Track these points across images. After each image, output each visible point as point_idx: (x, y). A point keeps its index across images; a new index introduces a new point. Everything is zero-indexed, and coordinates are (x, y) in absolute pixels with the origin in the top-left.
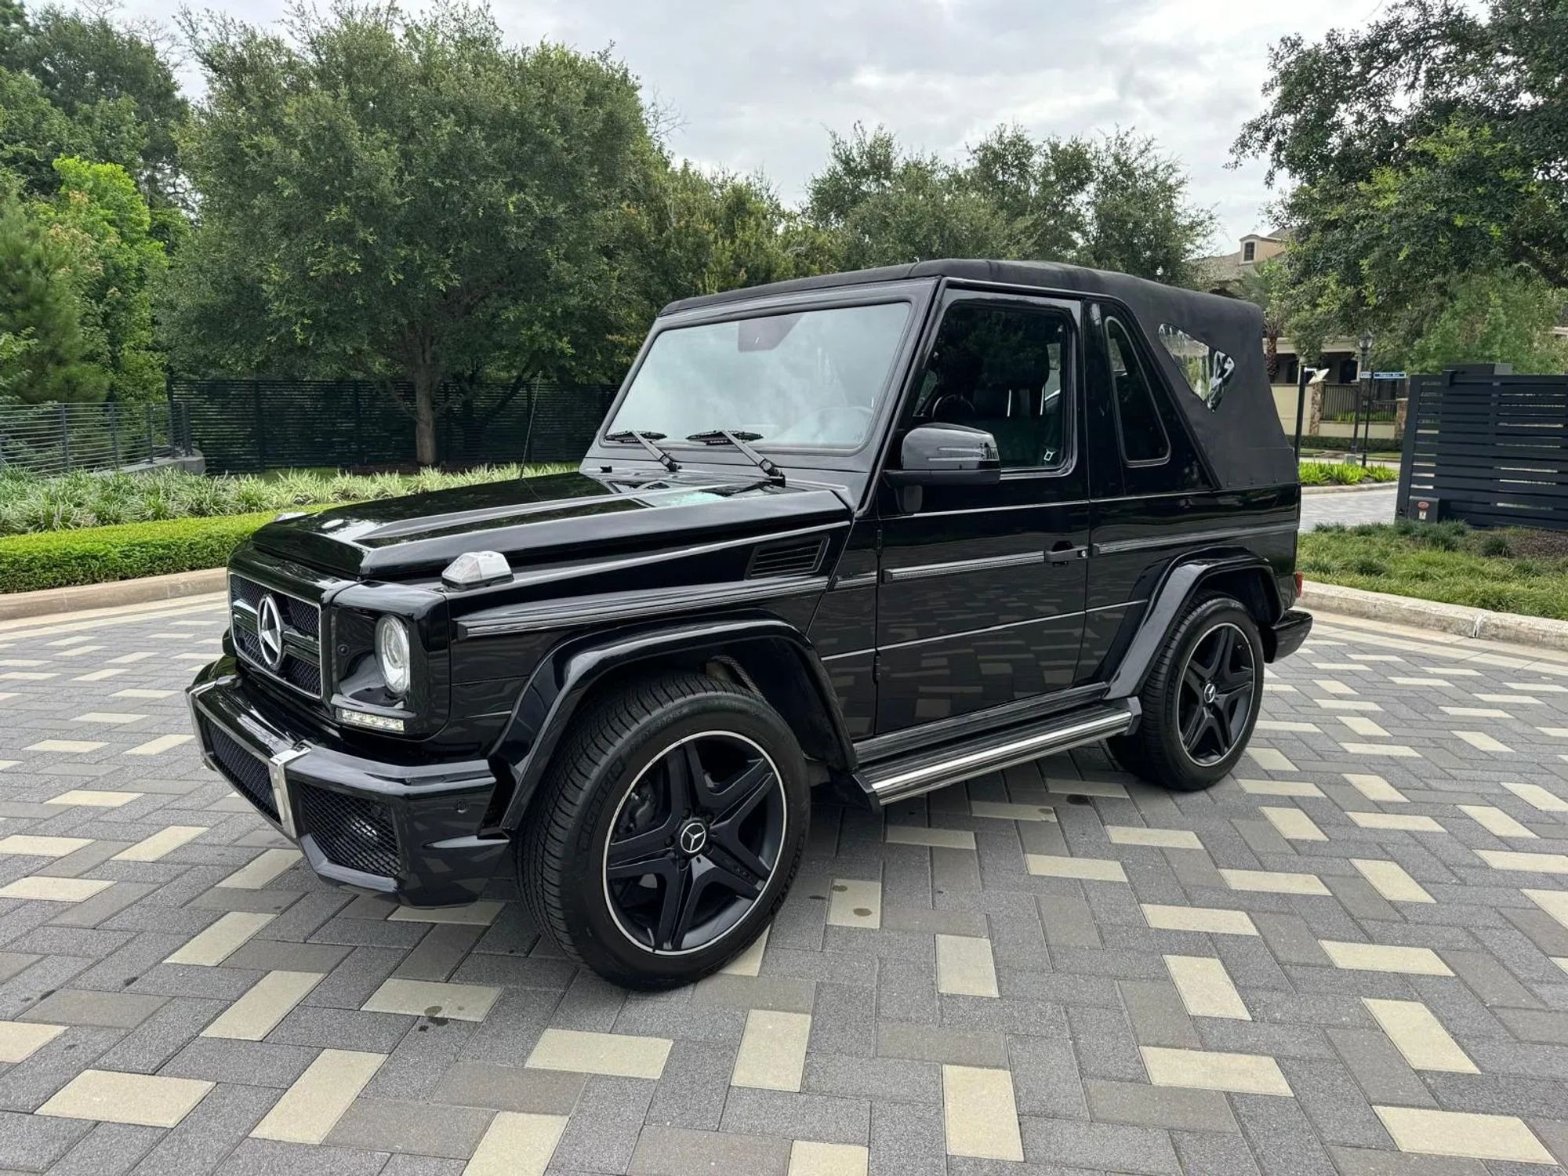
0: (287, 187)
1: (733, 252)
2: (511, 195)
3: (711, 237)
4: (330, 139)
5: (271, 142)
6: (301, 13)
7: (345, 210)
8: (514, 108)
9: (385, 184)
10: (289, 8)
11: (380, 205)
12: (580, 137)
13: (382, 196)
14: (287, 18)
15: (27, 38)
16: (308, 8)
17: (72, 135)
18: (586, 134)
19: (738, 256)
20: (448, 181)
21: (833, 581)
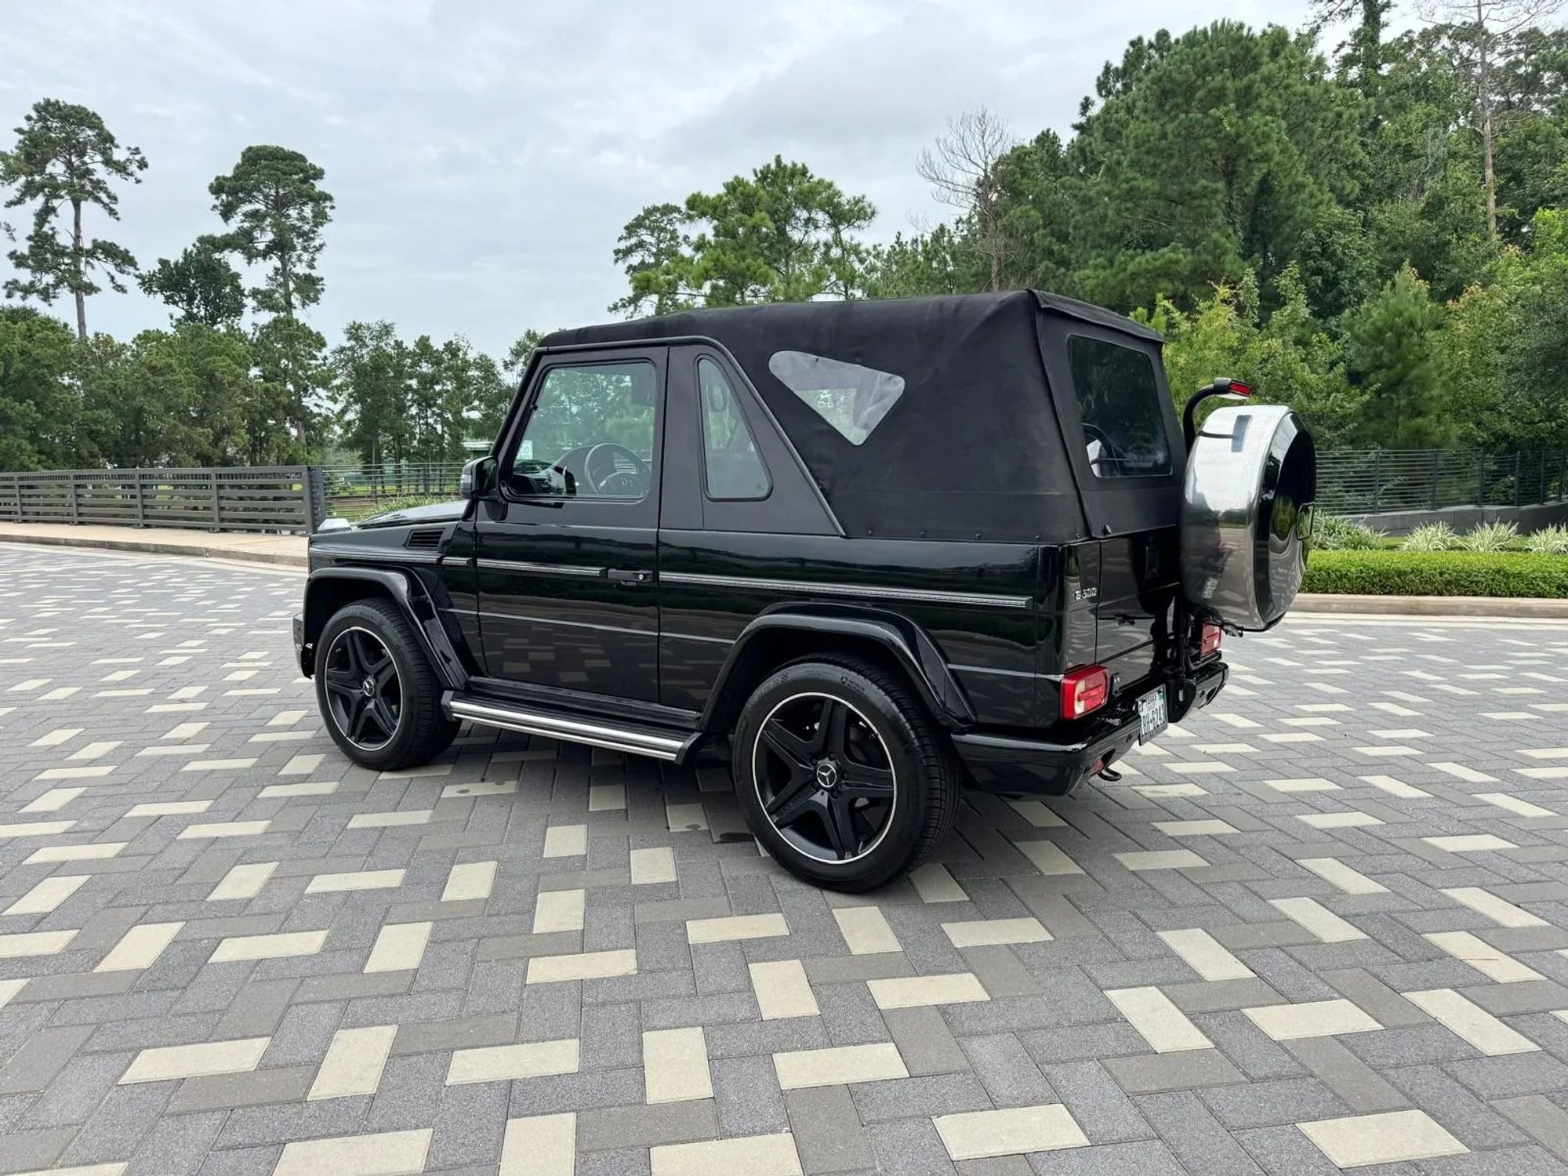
21: (440, 560)
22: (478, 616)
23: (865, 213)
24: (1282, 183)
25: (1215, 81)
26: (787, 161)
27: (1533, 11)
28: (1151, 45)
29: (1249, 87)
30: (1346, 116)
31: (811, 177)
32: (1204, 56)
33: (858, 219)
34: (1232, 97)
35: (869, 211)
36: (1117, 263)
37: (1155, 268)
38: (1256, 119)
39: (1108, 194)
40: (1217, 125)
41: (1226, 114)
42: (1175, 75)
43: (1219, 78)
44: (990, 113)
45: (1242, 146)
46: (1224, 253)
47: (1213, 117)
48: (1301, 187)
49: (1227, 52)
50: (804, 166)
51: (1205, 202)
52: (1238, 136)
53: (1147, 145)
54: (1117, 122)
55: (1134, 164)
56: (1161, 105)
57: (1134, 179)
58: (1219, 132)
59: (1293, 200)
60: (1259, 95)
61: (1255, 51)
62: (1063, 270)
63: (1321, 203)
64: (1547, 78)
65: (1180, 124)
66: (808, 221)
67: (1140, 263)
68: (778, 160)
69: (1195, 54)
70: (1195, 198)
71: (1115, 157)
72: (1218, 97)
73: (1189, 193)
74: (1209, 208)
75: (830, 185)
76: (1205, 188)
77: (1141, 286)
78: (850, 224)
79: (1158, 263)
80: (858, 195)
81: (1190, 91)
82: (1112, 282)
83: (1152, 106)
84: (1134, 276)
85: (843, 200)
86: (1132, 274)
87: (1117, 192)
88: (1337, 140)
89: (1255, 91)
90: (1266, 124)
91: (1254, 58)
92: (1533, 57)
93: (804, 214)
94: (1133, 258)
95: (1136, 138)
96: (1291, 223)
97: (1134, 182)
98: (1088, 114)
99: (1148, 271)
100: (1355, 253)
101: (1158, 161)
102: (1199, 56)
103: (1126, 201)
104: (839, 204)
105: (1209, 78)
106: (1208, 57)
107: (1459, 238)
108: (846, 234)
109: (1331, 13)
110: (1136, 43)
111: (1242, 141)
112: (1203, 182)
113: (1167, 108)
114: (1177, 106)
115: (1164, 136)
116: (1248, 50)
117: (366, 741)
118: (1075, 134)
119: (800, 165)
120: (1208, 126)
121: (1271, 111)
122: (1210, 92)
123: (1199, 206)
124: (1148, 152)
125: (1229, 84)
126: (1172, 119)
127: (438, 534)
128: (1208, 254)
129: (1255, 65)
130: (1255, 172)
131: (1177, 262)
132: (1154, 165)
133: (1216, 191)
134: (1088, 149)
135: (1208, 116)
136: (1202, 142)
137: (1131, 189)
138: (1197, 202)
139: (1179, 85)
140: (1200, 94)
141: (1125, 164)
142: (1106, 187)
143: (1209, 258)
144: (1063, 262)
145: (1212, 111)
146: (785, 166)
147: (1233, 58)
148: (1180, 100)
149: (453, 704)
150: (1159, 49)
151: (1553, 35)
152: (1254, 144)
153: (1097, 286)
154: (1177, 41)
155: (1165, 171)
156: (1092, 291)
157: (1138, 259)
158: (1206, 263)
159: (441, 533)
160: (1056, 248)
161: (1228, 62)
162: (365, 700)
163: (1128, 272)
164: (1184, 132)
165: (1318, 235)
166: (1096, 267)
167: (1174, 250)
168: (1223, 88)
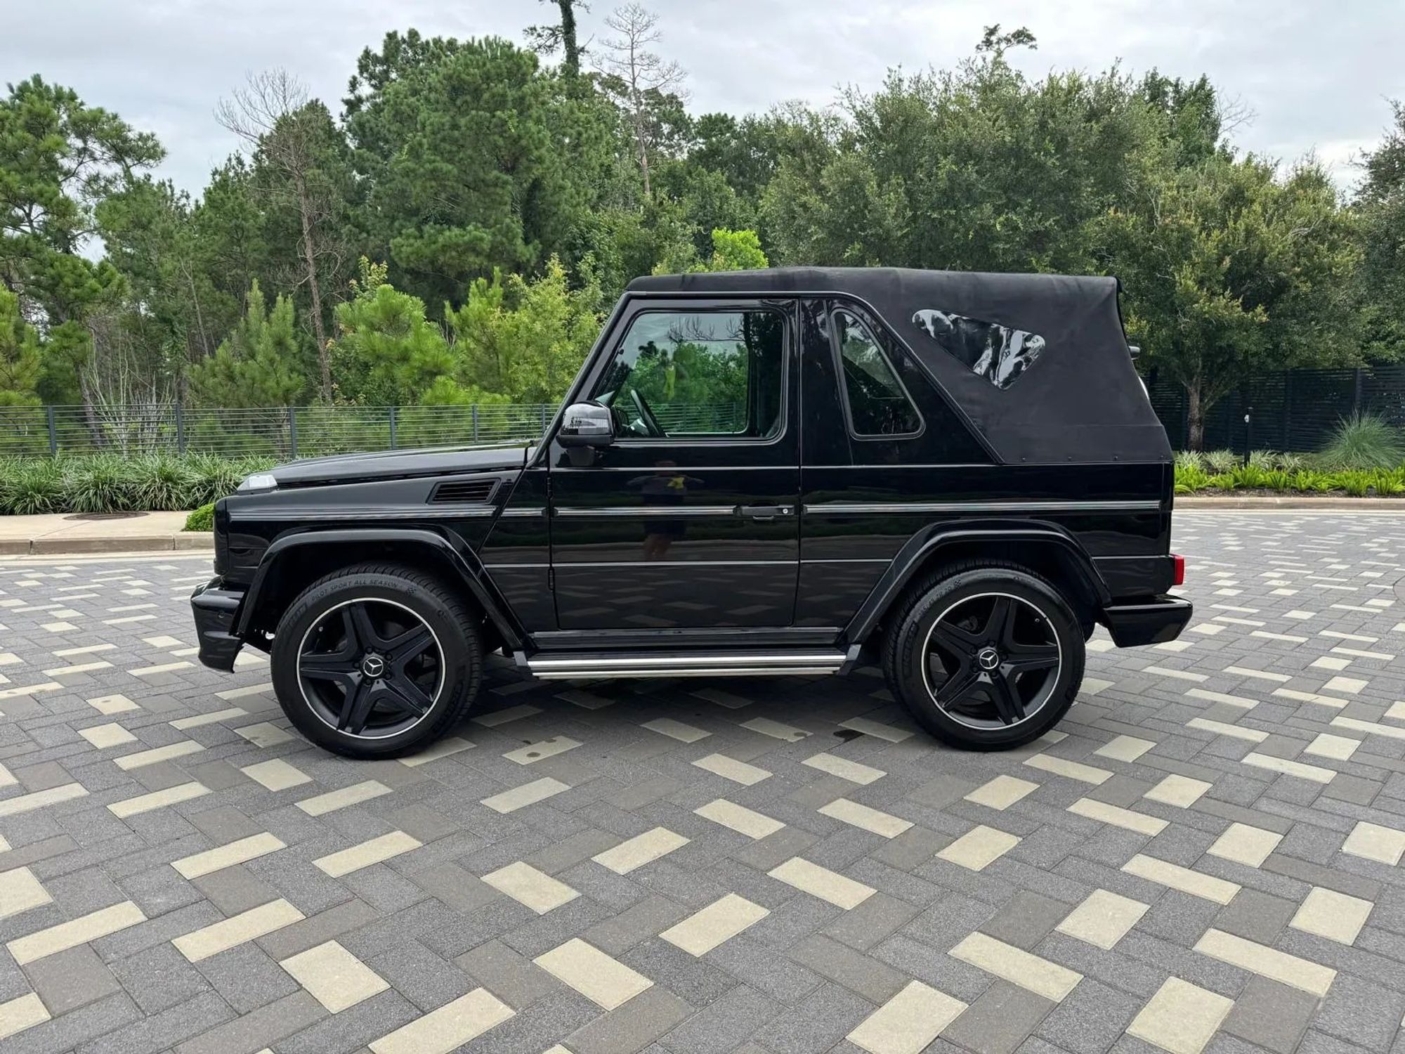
0: (816, 232)
1: (1220, 241)
2: (999, 215)
3: (1196, 230)
4: (853, 190)
5: (812, 199)
6: (848, 94)
7: (857, 246)
8: (1008, 139)
9: (889, 221)
10: (838, 93)
11: (886, 239)
12: (1077, 153)
13: (888, 232)
14: (838, 101)
15: (733, 143)
16: (854, 89)
17: (743, 210)
18: (1081, 150)
19: (1226, 246)
20: (945, 212)
21: (499, 511)
22: (551, 568)
23: (155, 151)
24: (548, 183)
25: (499, 88)
26: (48, 81)
27: (668, 77)
28: (404, 41)
29: (522, 98)
30: (585, 135)
31: (82, 104)
32: (484, 64)
33: (150, 157)
34: (510, 103)
35: (159, 150)
36: (426, 236)
37: (466, 243)
38: (530, 124)
39: (413, 171)
40: (503, 126)
41: (510, 117)
42: (463, 76)
43: (501, 86)
44: (290, 77)
45: (523, 148)
46: (514, 237)
47: (500, 118)
48: (562, 188)
49: (505, 65)
50: (71, 90)
51: (499, 190)
52: (520, 137)
53: (442, 133)
54: (409, 106)
55: (435, 148)
56: (453, 100)
57: (434, 161)
58: (505, 132)
59: (557, 199)
60: (530, 107)
61: (525, 68)
62: (365, 235)
63: (578, 204)
64: (666, 128)
65: (472, 119)
66: (83, 151)
67: (450, 237)
68: (37, 79)
69: (478, 61)
70: (488, 186)
71: (418, 138)
72: (501, 102)
73: (483, 181)
74: (502, 196)
75: (115, 117)
76: (498, 178)
77: (452, 258)
78: (139, 160)
79: (466, 238)
80: (146, 132)
81: (477, 93)
82: (427, 251)
83: (445, 98)
84: (445, 249)
85: (131, 135)
86: (444, 246)
87: (422, 170)
88: (581, 155)
89: (527, 103)
90: (539, 132)
91: (523, 75)
92: (656, 110)
93: (79, 144)
94: (441, 232)
95: (431, 124)
96: (555, 218)
97: (437, 164)
98: (357, 92)
99: (458, 245)
100: (607, 248)
101: (454, 149)
102: (481, 63)
103: (430, 180)
104: (126, 140)
105: (492, 85)
106: (488, 65)
107: (670, 246)
108: (138, 172)
109: (540, 47)
110: (392, 36)
111: (523, 142)
112: (495, 173)
113: (458, 102)
114: (466, 102)
115: (455, 126)
116: (519, 67)
117: (369, 728)
118: (344, 109)
119: (66, 90)
120: (496, 126)
121: (538, 121)
122: (493, 96)
123: (494, 193)
124: (443, 140)
125: (509, 93)
126: (466, 113)
127: (489, 483)
128: (503, 236)
129: (523, 81)
130: (534, 171)
131: (482, 239)
132: (450, 152)
133: (506, 183)
134: (367, 125)
135: (494, 116)
136: (491, 138)
137: (434, 170)
138: (492, 189)
139: (469, 84)
140: (486, 96)
141: (426, 146)
142: (411, 165)
143: (504, 240)
144: (361, 227)
145: (498, 113)
146: (47, 88)
147: (509, 71)
148: (468, 98)
149: (531, 663)
150: (412, 45)
151: (668, 96)
152: (532, 147)
153: (412, 253)
154: (428, 43)
155: (462, 159)
156: (408, 257)
157: (447, 233)
158: (502, 244)
159: (492, 483)
160: (351, 213)
161: (505, 74)
162: (367, 681)
163: (439, 245)
164: (475, 127)
165: (581, 231)
166: (408, 237)
167: (476, 228)
168: (504, 95)
